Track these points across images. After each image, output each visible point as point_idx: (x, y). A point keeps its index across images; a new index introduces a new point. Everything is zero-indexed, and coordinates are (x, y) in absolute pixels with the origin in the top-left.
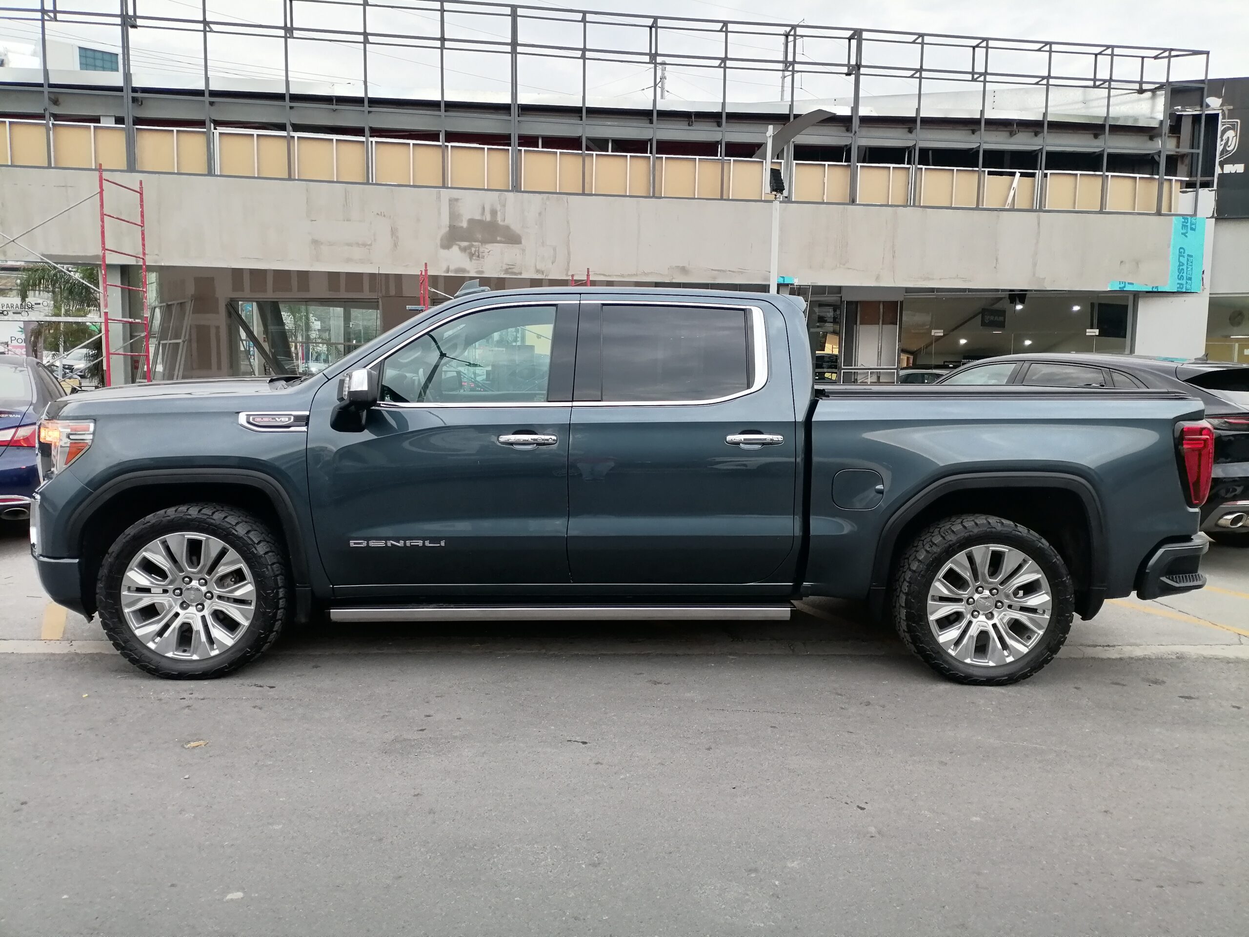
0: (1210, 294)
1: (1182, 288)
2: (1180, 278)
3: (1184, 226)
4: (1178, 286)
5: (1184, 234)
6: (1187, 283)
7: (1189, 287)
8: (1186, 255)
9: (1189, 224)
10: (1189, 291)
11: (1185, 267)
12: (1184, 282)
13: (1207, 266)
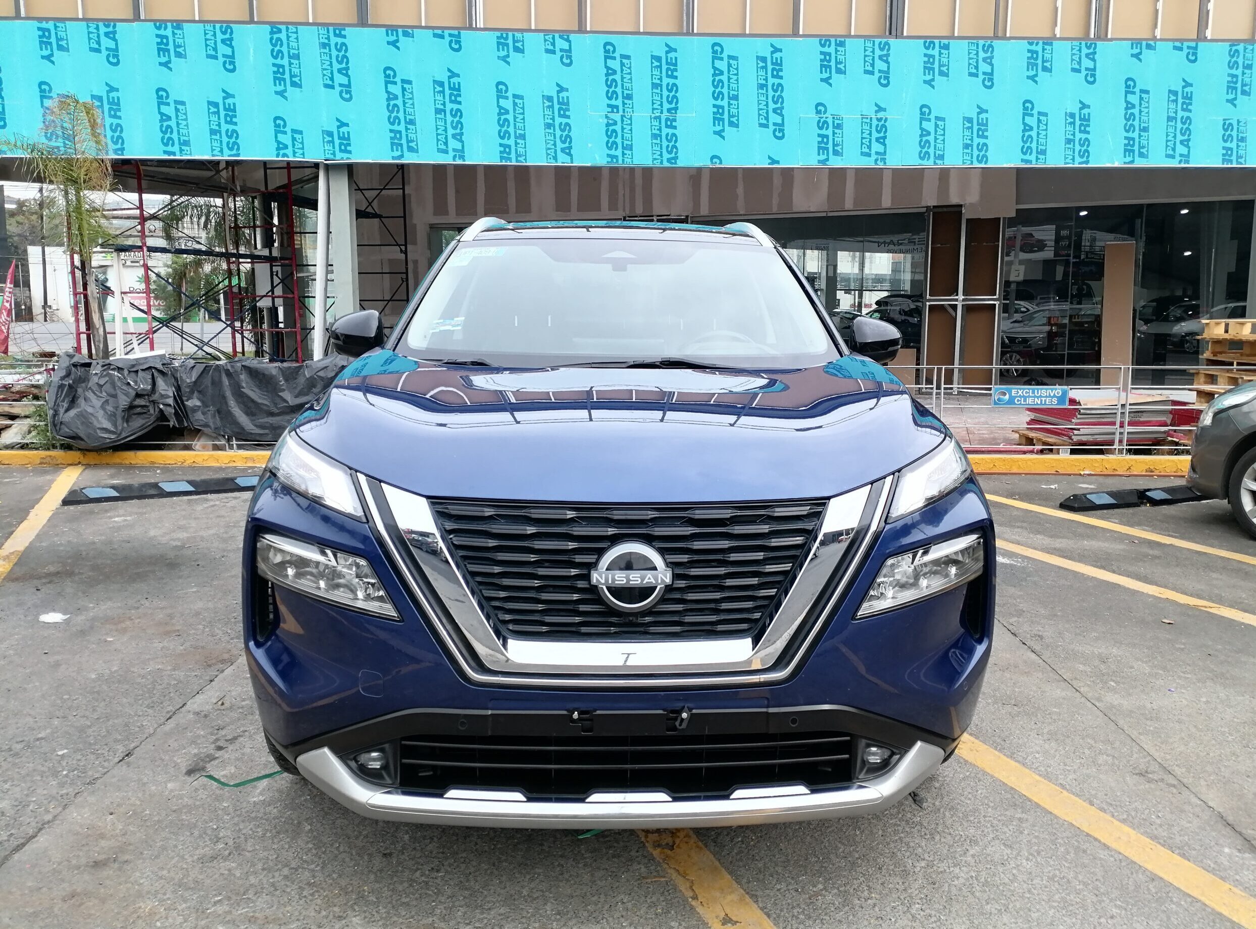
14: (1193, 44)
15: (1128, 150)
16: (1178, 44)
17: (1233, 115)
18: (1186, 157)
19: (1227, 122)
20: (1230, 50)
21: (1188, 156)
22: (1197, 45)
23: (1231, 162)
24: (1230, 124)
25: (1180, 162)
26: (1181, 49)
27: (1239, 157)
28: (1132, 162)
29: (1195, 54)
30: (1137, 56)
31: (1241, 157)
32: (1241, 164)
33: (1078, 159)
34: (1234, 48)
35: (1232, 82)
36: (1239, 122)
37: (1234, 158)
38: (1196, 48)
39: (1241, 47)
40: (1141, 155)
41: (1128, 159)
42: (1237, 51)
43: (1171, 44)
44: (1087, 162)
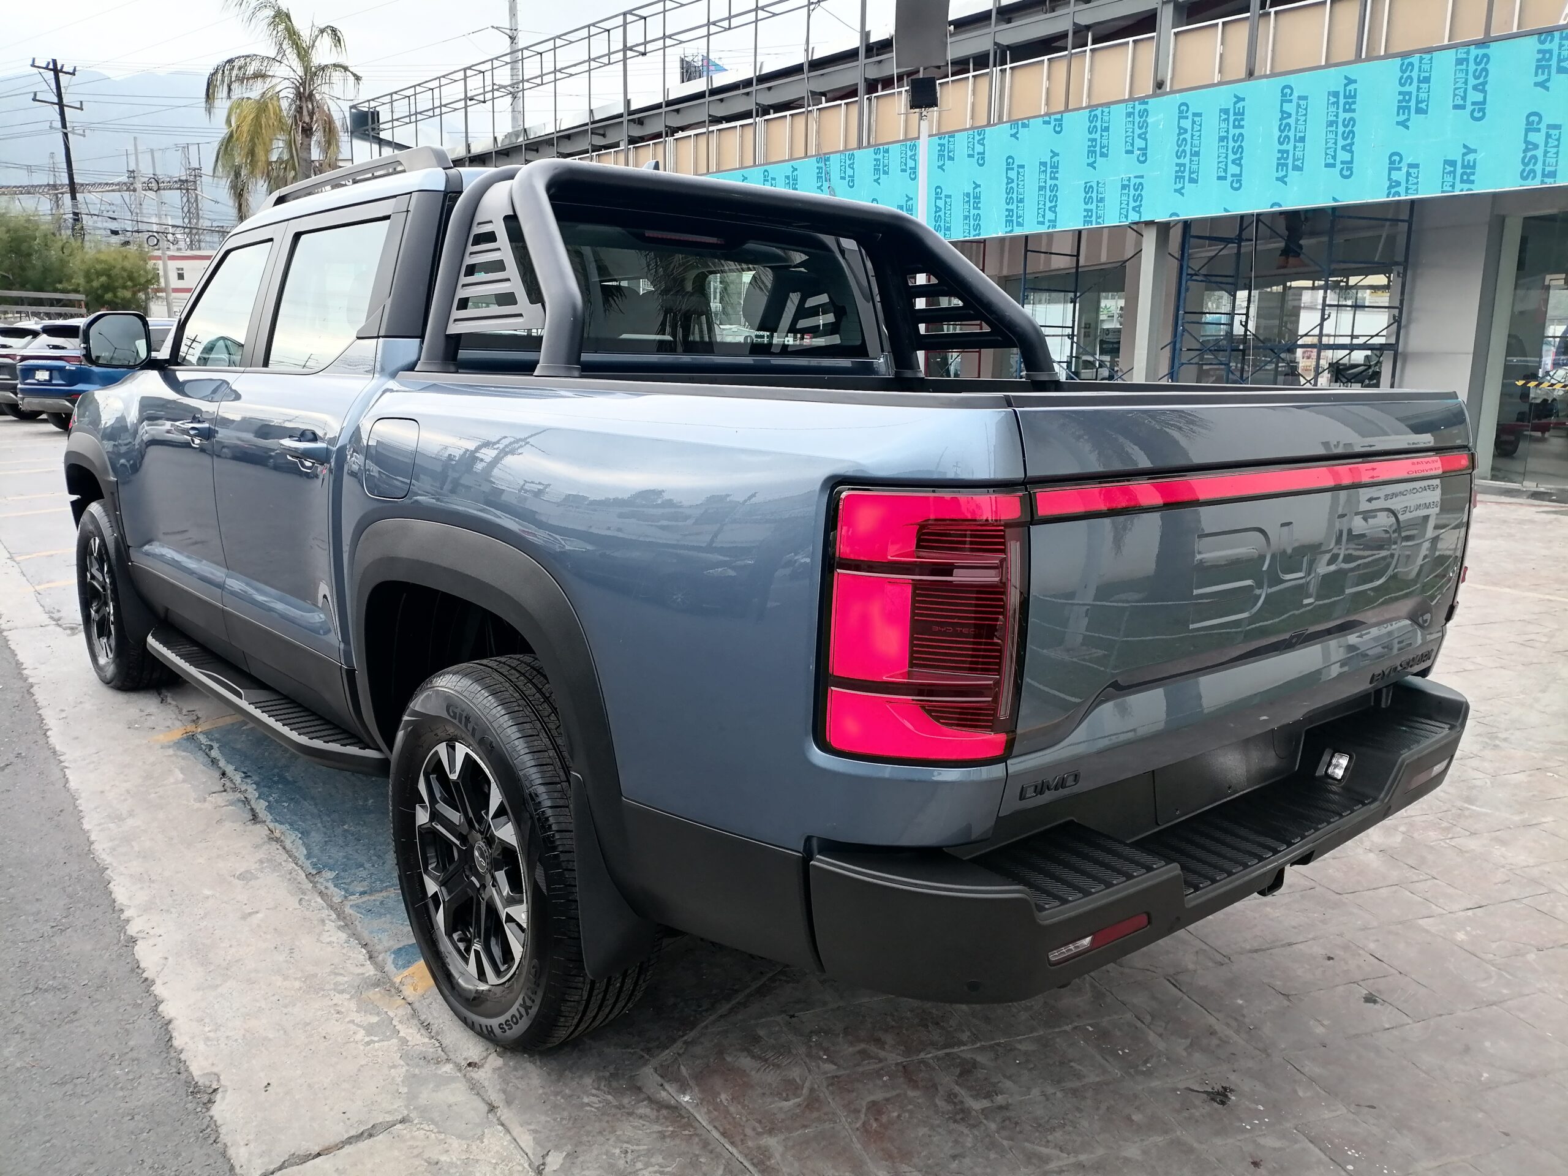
14: (1059, 116)
15: (1009, 222)
16: (1047, 119)
17: (1093, 177)
18: (1053, 222)
19: (1088, 185)
20: (1090, 117)
22: (1062, 116)
23: (1091, 222)
24: (1091, 187)
26: (1049, 123)
27: (1098, 217)
28: (1011, 231)
29: (1061, 125)
30: (1014, 136)
33: (973, 233)
34: (1093, 113)
35: (1092, 146)
36: (1098, 183)
37: (1094, 218)
38: (1061, 120)
39: (1098, 112)
40: (1019, 224)
41: (1009, 229)
42: (1095, 116)
43: (1040, 120)
44: (979, 234)
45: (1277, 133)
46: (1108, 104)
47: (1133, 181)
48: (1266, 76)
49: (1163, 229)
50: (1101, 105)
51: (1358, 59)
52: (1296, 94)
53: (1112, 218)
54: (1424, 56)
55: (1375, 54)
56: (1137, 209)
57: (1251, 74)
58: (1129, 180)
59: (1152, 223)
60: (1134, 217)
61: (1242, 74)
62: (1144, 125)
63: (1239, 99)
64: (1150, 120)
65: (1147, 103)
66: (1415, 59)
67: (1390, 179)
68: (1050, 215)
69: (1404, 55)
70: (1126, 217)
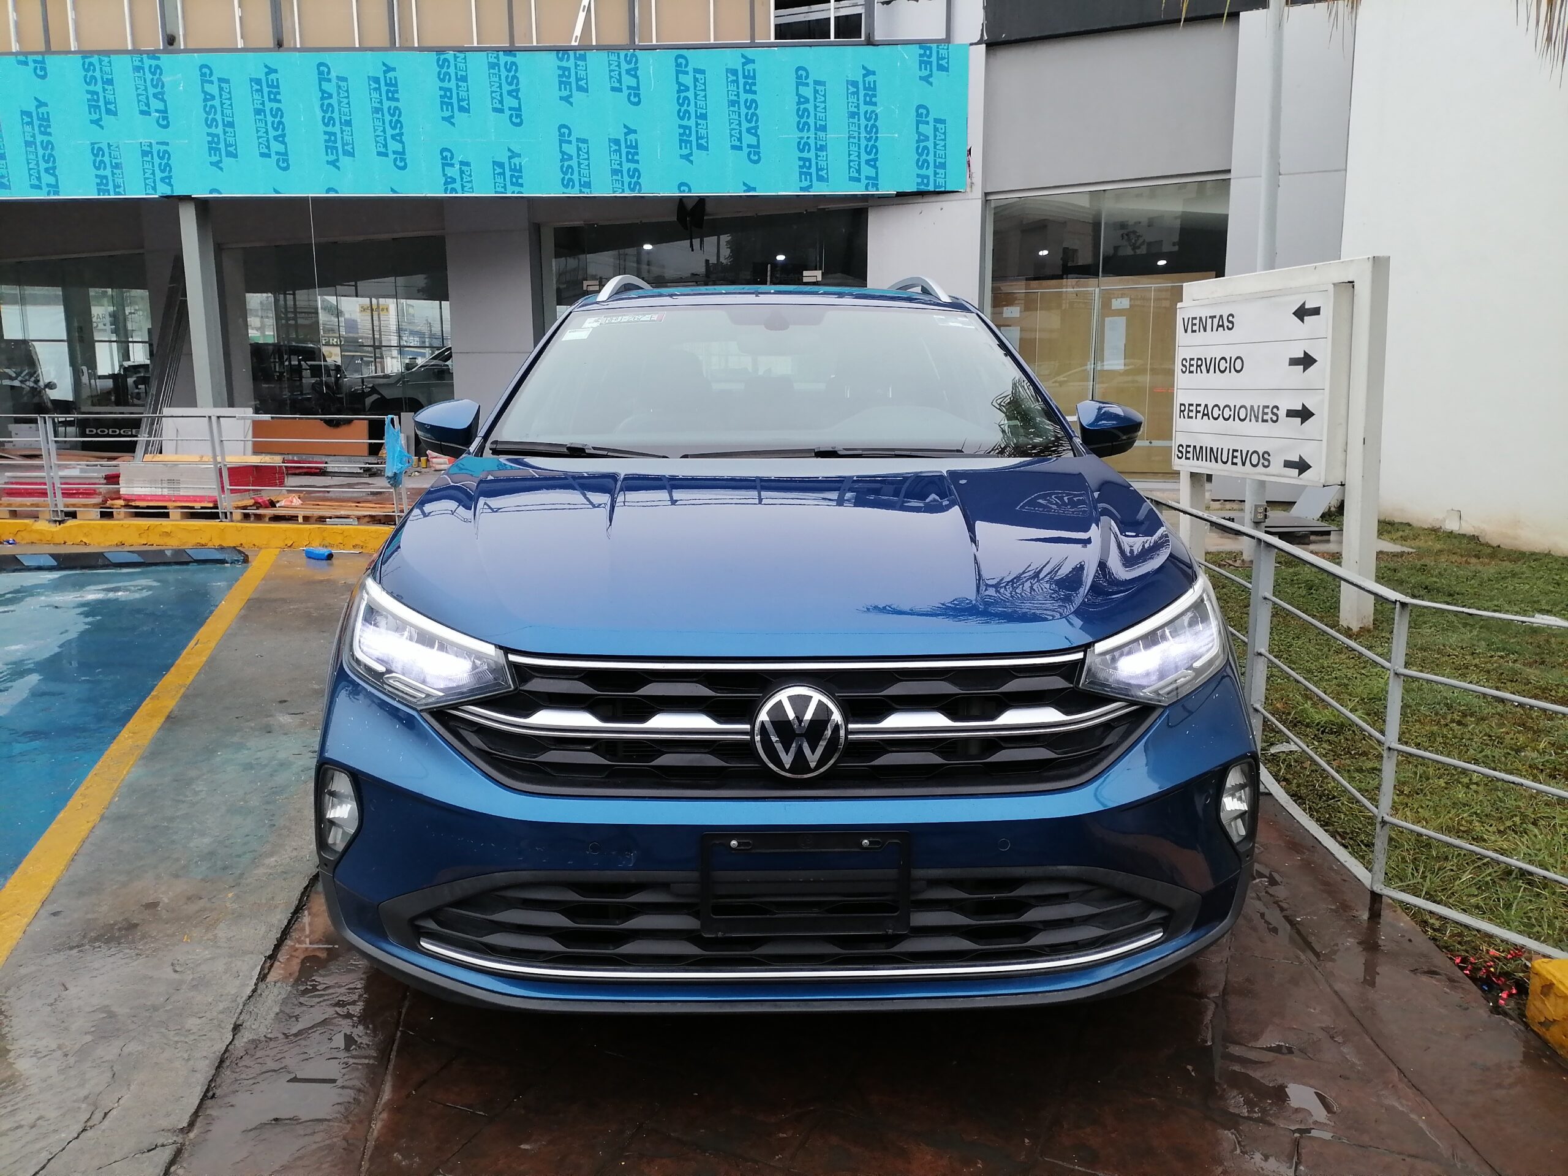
0: (987, 194)
1: (927, 185)
2: (922, 164)
3: (924, 63)
4: (920, 180)
5: (926, 79)
6: (936, 174)
7: (940, 181)
8: (930, 119)
9: (934, 59)
10: (943, 189)
11: (930, 144)
12: (930, 172)
13: (976, 141)
16: (22, 58)
17: (103, 138)
18: (55, 187)
19: (96, 146)
20: (84, 64)
21: (56, 186)
22: (43, 58)
23: (107, 192)
24: (100, 149)
25: (49, 194)
26: (26, 63)
27: (116, 186)
29: (43, 69)
31: (119, 187)
32: (119, 194)
34: (87, 61)
35: (94, 100)
36: (109, 145)
37: (111, 187)
38: (43, 62)
39: (95, 59)
42: (91, 64)
43: (12, 58)
45: (319, 114)
46: (108, 53)
47: (155, 148)
48: (295, 49)
49: (204, 207)
50: (99, 53)
51: (392, 47)
52: (333, 75)
53: (135, 191)
54: (458, 54)
55: (408, 45)
56: (167, 180)
57: (280, 45)
58: (150, 145)
59: (187, 199)
60: (163, 190)
61: (270, 43)
62: (159, 84)
63: (271, 71)
64: (166, 79)
65: (159, 59)
66: (450, 55)
67: (445, 175)
68: (47, 179)
69: (440, 50)
70: (154, 189)
